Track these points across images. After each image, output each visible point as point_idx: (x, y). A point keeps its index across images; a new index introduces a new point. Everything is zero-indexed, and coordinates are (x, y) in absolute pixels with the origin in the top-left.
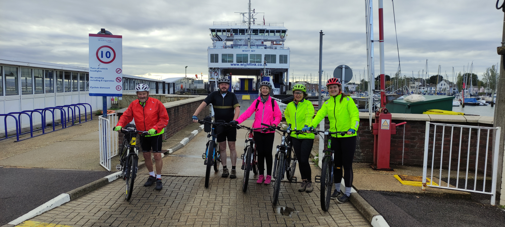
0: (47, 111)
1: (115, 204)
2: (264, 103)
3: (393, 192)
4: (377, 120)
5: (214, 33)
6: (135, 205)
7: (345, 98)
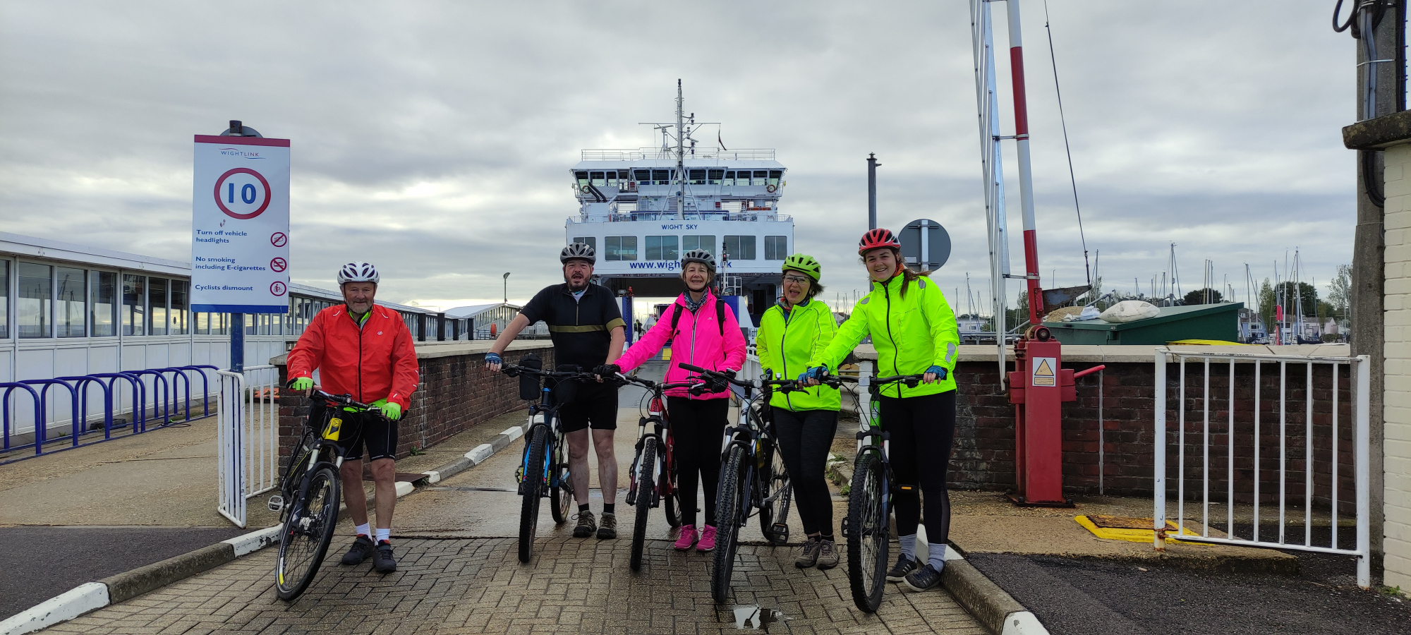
0: (92, 382)
1: (242, 612)
2: (693, 313)
3: (1071, 558)
4: (1019, 364)
5: (584, 182)
6: (303, 613)
7: (913, 282)
